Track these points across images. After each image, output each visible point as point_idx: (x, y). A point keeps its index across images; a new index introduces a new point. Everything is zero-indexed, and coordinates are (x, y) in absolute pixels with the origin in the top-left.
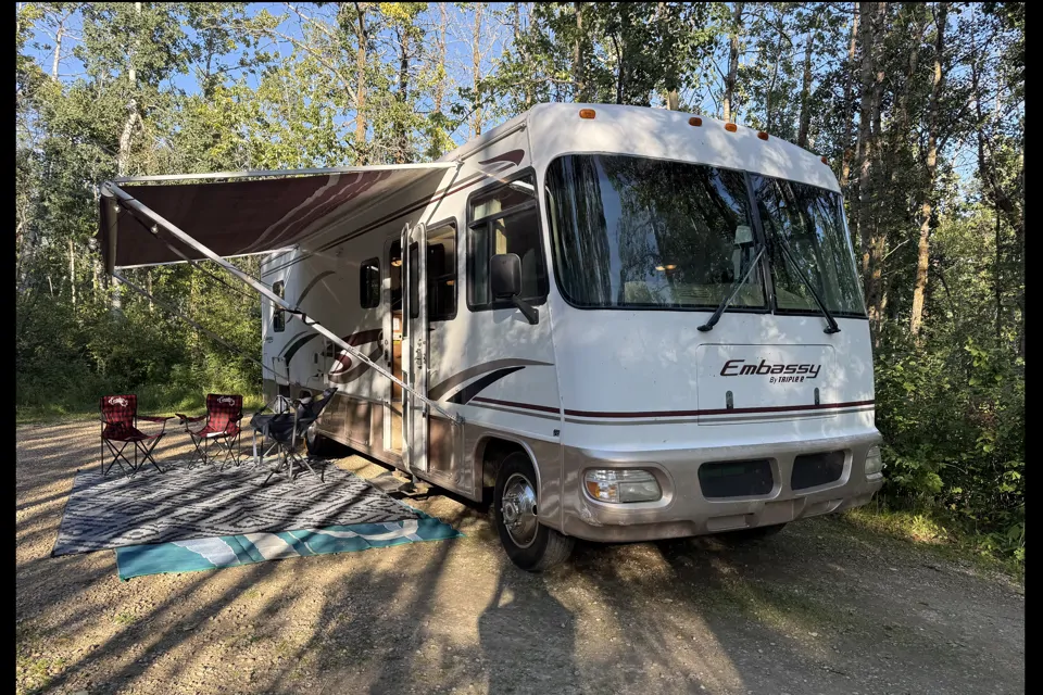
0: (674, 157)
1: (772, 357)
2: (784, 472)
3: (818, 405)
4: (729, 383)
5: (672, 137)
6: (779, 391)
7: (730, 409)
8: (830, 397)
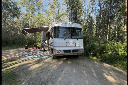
0: (63, 26)
1: (71, 42)
2: (72, 51)
3: (76, 46)
4: (67, 44)
5: (63, 25)
6: (72, 45)
7: (67, 46)
8: (77, 45)
